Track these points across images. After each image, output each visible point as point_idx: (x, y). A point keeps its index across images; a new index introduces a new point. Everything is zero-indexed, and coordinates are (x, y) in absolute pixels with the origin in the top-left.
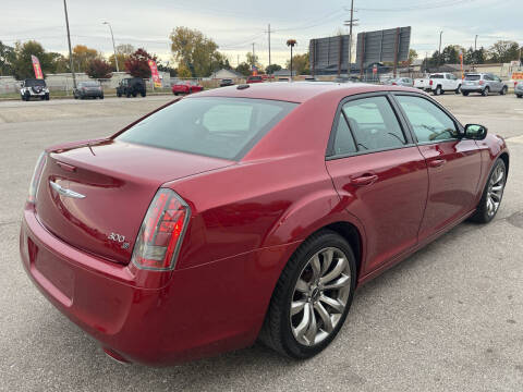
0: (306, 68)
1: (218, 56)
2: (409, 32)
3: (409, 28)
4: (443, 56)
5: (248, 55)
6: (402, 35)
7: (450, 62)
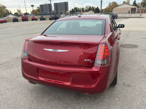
0: (37, 13)
1: (7, 10)
2: (68, 3)
3: (67, 2)
4: (74, 10)
5: (17, 10)
6: (66, 4)
7: (76, 11)
